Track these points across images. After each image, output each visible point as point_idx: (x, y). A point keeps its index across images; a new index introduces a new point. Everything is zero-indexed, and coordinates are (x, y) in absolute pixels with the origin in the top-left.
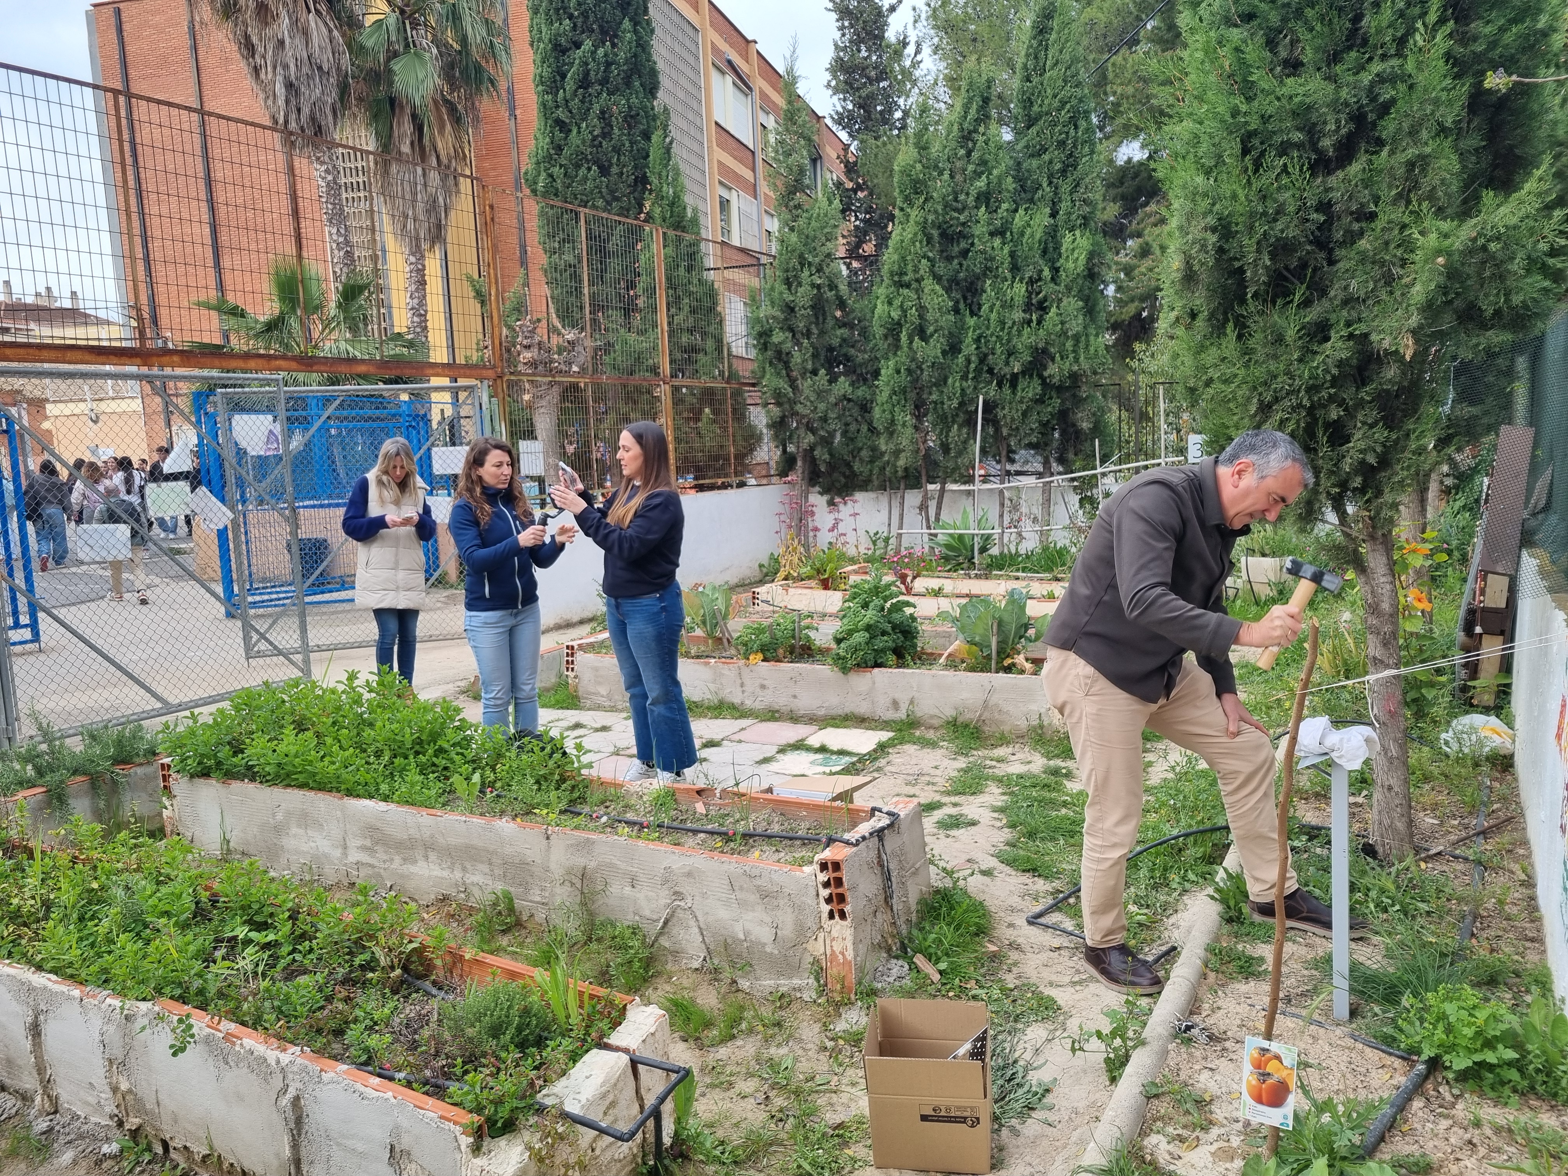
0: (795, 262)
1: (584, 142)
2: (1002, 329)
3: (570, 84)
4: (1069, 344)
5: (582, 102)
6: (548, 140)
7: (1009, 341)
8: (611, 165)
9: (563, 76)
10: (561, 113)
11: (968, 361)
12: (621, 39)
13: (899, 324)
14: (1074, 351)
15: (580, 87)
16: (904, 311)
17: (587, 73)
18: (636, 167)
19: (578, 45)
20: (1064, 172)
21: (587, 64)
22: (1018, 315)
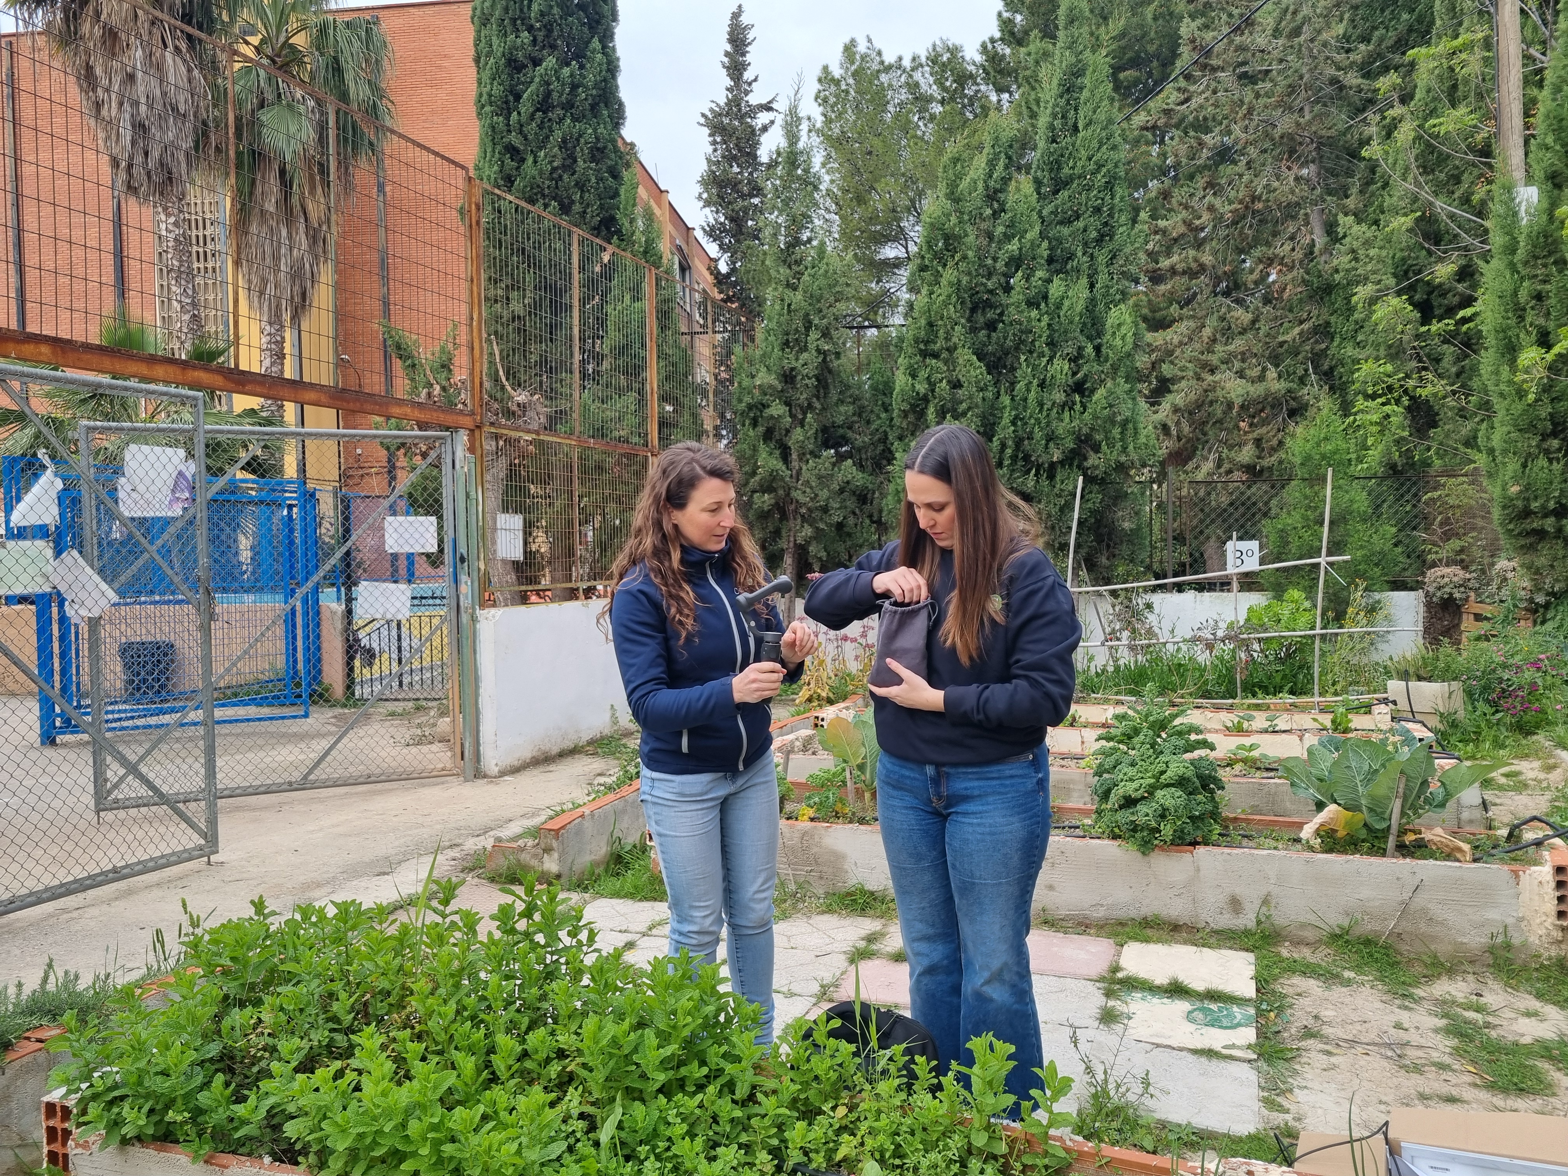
0: (799, 323)
1: (541, 173)
2: (1041, 411)
3: (526, 106)
4: (1116, 432)
5: (541, 127)
6: (496, 168)
7: (1048, 424)
8: (573, 202)
9: (518, 97)
10: (515, 139)
11: (1003, 446)
12: (591, 60)
13: (925, 399)
14: (1122, 440)
15: (538, 110)
16: (932, 386)
17: (548, 94)
18: (601, 207)
19: (537, 62)
20: (1099, 241)
21: (548, 84)
22: (1059, 396)
